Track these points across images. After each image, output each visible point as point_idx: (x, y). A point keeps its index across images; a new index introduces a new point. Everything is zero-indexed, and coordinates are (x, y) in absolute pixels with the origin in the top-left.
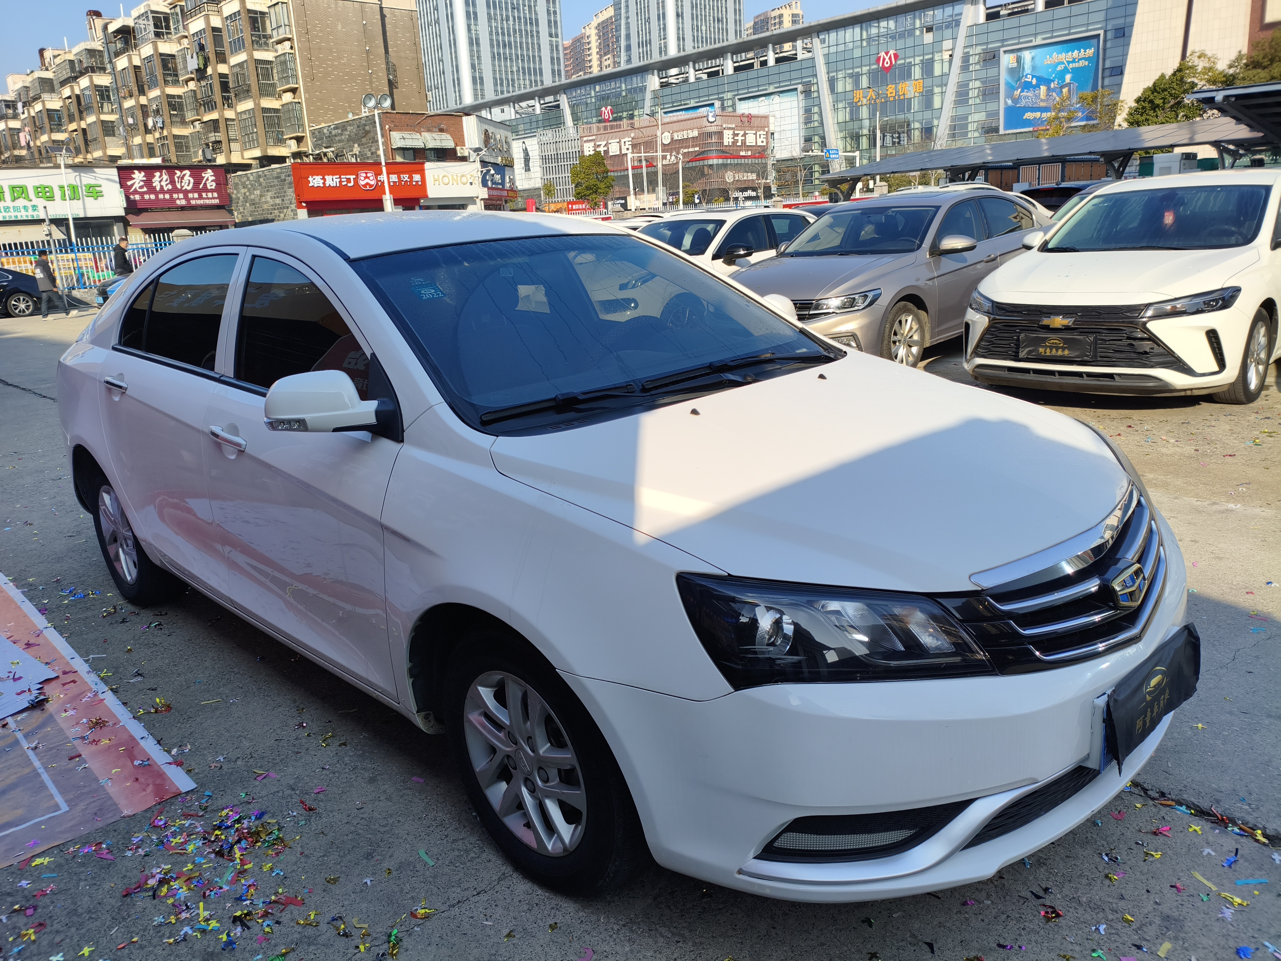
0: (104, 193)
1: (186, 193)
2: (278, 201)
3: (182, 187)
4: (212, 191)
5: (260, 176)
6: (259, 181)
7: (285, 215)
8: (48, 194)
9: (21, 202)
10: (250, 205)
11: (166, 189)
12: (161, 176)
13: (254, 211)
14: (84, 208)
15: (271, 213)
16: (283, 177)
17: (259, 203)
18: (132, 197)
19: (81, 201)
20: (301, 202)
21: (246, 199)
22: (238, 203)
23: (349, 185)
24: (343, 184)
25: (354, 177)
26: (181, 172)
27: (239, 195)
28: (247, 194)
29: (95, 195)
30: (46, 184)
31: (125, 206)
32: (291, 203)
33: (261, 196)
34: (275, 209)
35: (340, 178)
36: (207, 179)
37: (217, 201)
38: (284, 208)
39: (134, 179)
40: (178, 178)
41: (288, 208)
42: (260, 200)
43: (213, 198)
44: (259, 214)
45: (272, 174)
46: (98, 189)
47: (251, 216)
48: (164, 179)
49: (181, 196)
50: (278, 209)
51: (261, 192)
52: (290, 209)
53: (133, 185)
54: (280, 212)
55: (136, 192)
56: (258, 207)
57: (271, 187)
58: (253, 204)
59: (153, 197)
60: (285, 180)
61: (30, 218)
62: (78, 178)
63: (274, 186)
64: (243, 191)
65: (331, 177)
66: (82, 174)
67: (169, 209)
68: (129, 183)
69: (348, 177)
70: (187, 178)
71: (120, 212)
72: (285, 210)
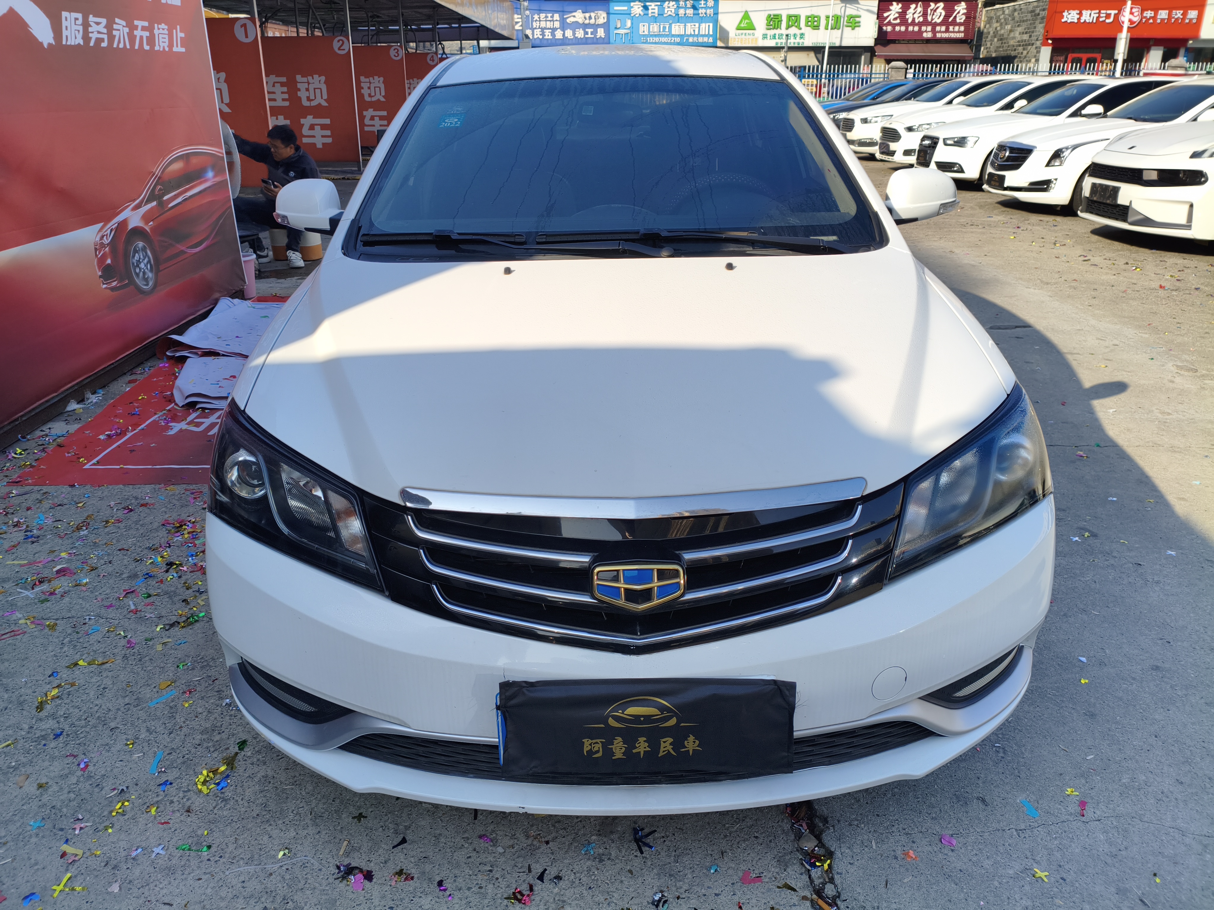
0: (861, 24)
1: (934, 25)
2: (1026, 37)
3: (932, 19)
4: (960, 24)
5: (1015, 10)
6: (1013, 15)
7: (1028, 53)
8: (815, 23)
9: (793, 30)
10: (998, 40)
11: (917, 21)
12: (916, 8)
13: (1000, 47)
14: (841, 38)
15: (1015, 50)
16: (1037, 11)
17: (1007, 38)
18: (884, 28)
19: (840, 31)
20: (1047, 39)
21: (995, 34)
22: (987, 37)
23: (1108, 21)
24: (1101, 20)
25: (1116, 12)
26: (936, 4)
27: (991, 30)
28: (998, 28)
29: (853, 25)
30: (816, 14)
31: (876, 37)
32: (1037, 40)
33: (1011, 31)
34: (1020, 46)
35: (1099, 13)
36: (959, 12)
37: (961, 35)
38: (1029, 45)
39: (891, 10)
40: (931, 10)
41: (1033, 44)
42: (1008, 35)
43: (959, 32)
44: (1003, 51)
45: (1027, 8)
46: (857, 19)
47: (995, 52)
48: (918, 12)
49: (929, 28)
50: (1023, 45)
51: (1012, 27)
52: (1034, 46)
53: (888, 17)
54: (1024, 49)
55: (889, 23)
56: (1005, 43)
57: (1024, 21)
58: (1001, 39)
59: (903, 29)
60: (1039, 14)
61: (796, 45)
62: (843, 8)
63: (1027, 20)
64: (995, 25)
65: (1089, 12)
66: (847, 5)
67: (915, 42)
68: (885, 15)
69: (1109, 12)
70: (940, 10)
71: (870, 42)
72: (1029, 47)
